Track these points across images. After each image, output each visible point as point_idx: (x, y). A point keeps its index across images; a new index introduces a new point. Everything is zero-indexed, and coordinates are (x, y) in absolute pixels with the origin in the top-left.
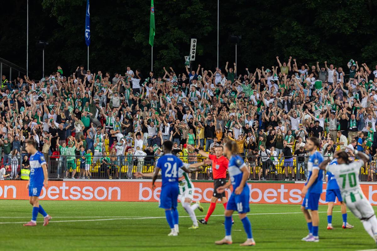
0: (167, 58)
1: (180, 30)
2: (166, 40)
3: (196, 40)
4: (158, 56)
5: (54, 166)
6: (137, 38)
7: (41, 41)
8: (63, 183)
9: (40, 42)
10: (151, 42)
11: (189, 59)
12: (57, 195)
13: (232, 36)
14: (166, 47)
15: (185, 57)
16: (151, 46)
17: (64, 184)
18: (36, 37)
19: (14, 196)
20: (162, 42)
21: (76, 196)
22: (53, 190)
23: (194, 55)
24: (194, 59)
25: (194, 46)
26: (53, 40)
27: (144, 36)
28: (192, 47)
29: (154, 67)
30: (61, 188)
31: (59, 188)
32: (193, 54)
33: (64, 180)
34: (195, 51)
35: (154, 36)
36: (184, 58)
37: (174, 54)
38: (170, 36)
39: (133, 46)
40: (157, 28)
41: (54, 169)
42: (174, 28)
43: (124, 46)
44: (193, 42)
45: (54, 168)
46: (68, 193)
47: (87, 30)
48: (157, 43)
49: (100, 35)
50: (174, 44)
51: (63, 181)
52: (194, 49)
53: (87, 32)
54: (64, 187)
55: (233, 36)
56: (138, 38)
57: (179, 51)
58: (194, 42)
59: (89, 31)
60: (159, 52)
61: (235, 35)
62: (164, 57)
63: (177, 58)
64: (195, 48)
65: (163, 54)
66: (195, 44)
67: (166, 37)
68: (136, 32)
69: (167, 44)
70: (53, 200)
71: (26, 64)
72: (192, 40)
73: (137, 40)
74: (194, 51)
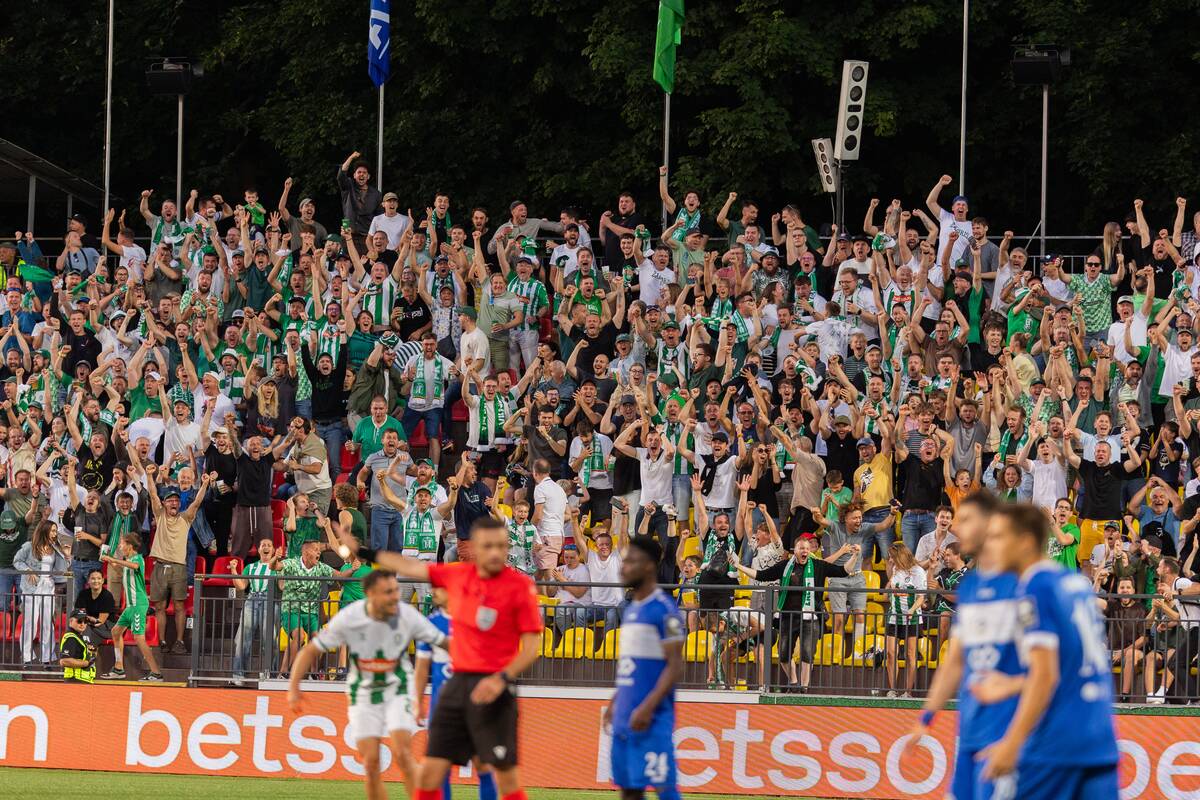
0: (734, 145)
1: (795, 23)
2: (729, 65)
3: (865, 66)
4: (694, 138)
5: (218, 620)
6: (599, 52)
7: (171, 61)
8: (259, 698)
9: (167, 66)
10: (661, 71)
11: (833, 152)
12: (231, 753)
13: (1028, 54)
14: (728, 97)
15: (816, 142)
16: (661, 94)
17: (263, 702)
18: (147, 43)
19: (40, 754)
20: (713, 72)
21: (316, 757)
22: (214, 729)
23: (857, 133)
24: (854, 154)
25: (856, 93)
26: (223, 54)
27: (632, 45)
28: (845, 100)
29: (675, 184)
30: (248, 720)
31: (239, 722)
32: (852, 128)
33: (262, 685)
34: (860, 115)
35: (679, 48)
36: (811, 148)
37: (768, 127)
38: (750, 47)
39: (582, 88)
40: (693, 13)
41: (218, 636)
42: (768, 12)
43: (544, 89)
44: (852, 77)
45: (218, 629)
46: (278, 743)
47: (375, 14)
48: (691, 79)
49: (434, 38)
50: (767, 86)
51: (257, 689)
52: (857, 108)
53: (377, 22)
54: (262, 719)
55: (1030, 53)
56: (603, 55)
57: (787, 115)
58: (857, 74)
59: (385, 17)
60: (700, 120)
61: (1039, 48)
62: (719, 143)
63: (778, 145)
64: (861, 102)
65: (714, 128)
66: (863, 84)
67: (731, 53)
68: (594, 29)
69: (736, 82)
70: (211, 774)
71: (102, 165)
72: (848, 67)
73: (599, 65)
74: (855, 117)
